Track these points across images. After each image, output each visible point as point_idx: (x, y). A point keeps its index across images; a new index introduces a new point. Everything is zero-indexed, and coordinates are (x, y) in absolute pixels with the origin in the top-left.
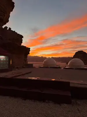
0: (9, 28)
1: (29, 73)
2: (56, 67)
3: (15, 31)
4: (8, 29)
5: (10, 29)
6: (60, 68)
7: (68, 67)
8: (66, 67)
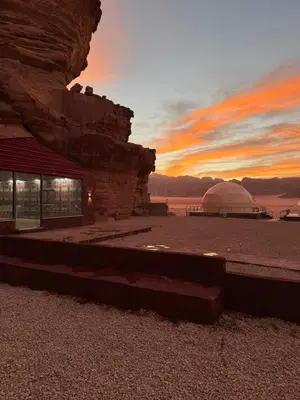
0: (88, 88)
1: (143, 231)
2: (251, 212)
3: (104, 97)
4: (83, 91)
5: (89, 90)
6: (265, 216)
7: (296, 215)
8: (290, 215)
